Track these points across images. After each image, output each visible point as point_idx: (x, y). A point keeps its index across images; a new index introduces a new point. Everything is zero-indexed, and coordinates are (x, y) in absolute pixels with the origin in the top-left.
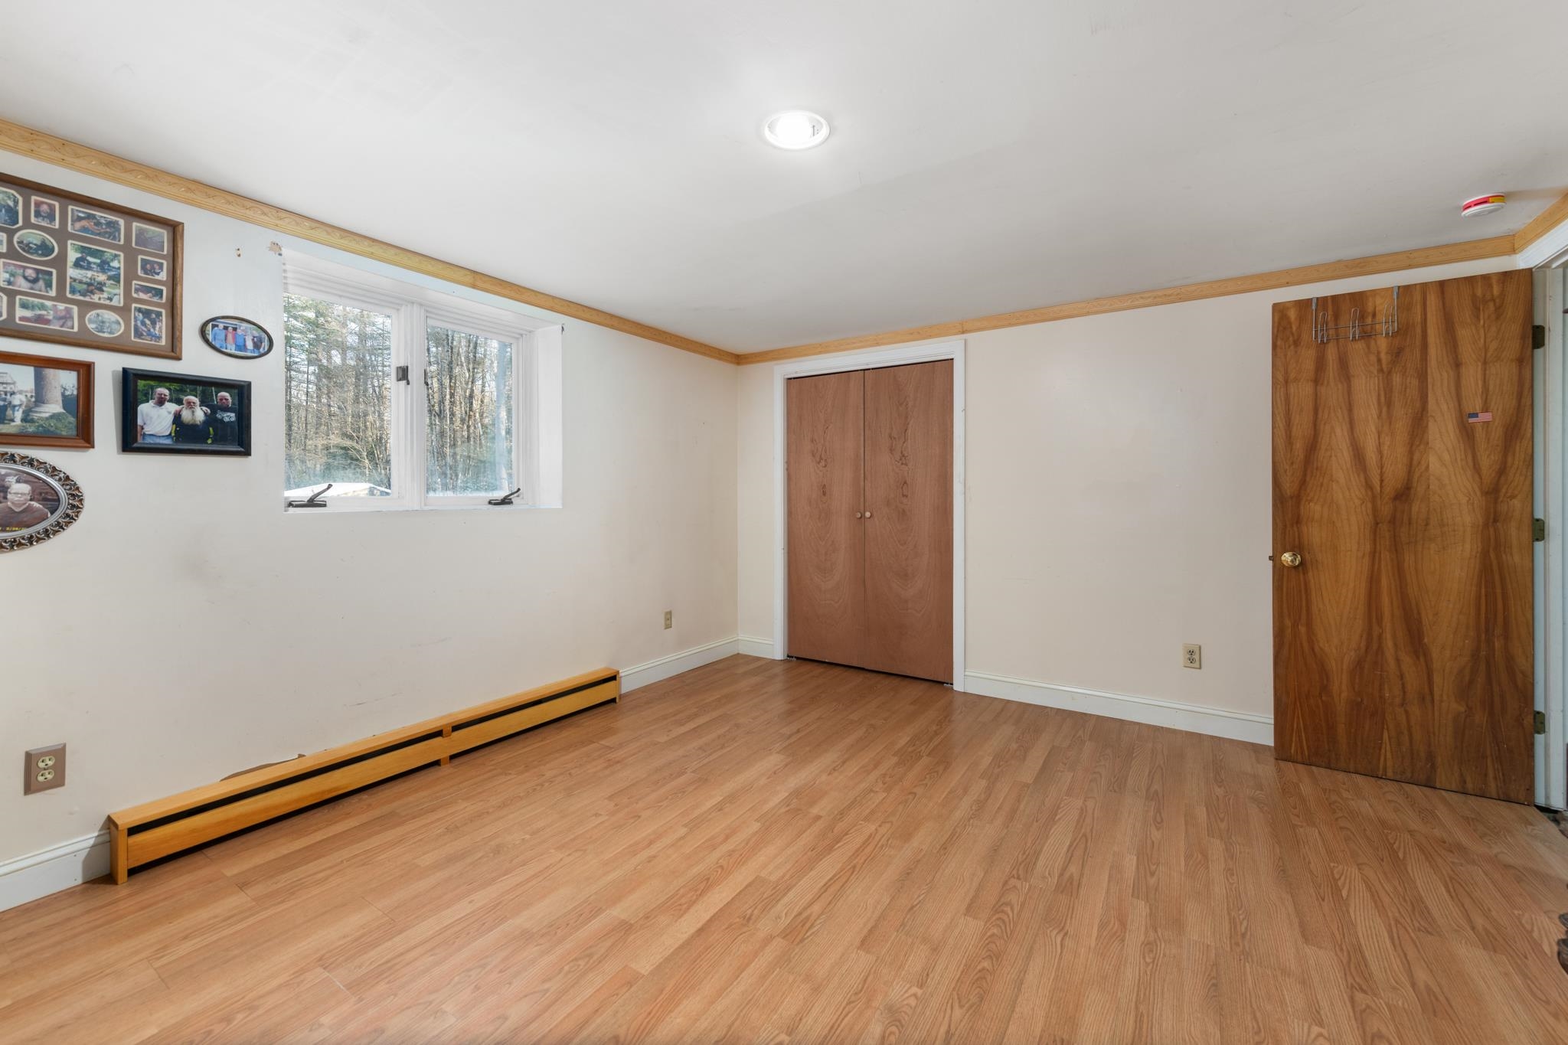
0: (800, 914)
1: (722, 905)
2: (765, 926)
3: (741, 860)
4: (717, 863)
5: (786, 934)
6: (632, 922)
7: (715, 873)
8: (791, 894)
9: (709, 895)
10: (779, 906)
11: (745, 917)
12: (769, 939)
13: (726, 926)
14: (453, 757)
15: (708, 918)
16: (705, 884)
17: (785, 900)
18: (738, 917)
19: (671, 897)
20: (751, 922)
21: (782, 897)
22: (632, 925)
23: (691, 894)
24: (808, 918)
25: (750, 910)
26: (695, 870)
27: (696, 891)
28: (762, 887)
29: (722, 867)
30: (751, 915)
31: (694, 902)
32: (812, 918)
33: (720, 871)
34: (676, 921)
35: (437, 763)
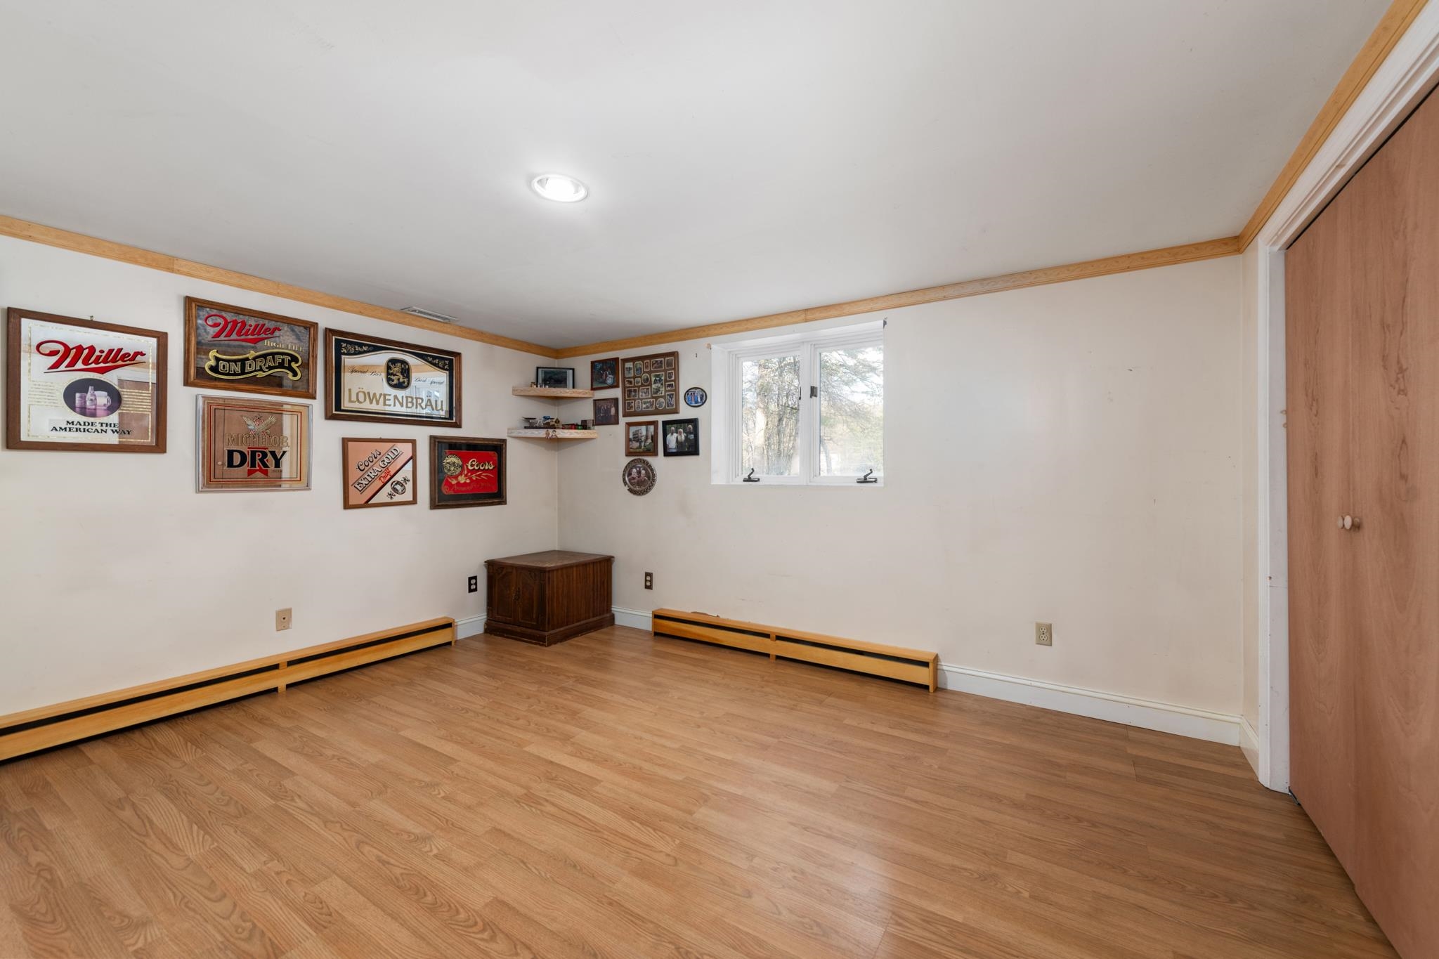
14: (778, 657)
32: (538, 806)
35: (767, 655)
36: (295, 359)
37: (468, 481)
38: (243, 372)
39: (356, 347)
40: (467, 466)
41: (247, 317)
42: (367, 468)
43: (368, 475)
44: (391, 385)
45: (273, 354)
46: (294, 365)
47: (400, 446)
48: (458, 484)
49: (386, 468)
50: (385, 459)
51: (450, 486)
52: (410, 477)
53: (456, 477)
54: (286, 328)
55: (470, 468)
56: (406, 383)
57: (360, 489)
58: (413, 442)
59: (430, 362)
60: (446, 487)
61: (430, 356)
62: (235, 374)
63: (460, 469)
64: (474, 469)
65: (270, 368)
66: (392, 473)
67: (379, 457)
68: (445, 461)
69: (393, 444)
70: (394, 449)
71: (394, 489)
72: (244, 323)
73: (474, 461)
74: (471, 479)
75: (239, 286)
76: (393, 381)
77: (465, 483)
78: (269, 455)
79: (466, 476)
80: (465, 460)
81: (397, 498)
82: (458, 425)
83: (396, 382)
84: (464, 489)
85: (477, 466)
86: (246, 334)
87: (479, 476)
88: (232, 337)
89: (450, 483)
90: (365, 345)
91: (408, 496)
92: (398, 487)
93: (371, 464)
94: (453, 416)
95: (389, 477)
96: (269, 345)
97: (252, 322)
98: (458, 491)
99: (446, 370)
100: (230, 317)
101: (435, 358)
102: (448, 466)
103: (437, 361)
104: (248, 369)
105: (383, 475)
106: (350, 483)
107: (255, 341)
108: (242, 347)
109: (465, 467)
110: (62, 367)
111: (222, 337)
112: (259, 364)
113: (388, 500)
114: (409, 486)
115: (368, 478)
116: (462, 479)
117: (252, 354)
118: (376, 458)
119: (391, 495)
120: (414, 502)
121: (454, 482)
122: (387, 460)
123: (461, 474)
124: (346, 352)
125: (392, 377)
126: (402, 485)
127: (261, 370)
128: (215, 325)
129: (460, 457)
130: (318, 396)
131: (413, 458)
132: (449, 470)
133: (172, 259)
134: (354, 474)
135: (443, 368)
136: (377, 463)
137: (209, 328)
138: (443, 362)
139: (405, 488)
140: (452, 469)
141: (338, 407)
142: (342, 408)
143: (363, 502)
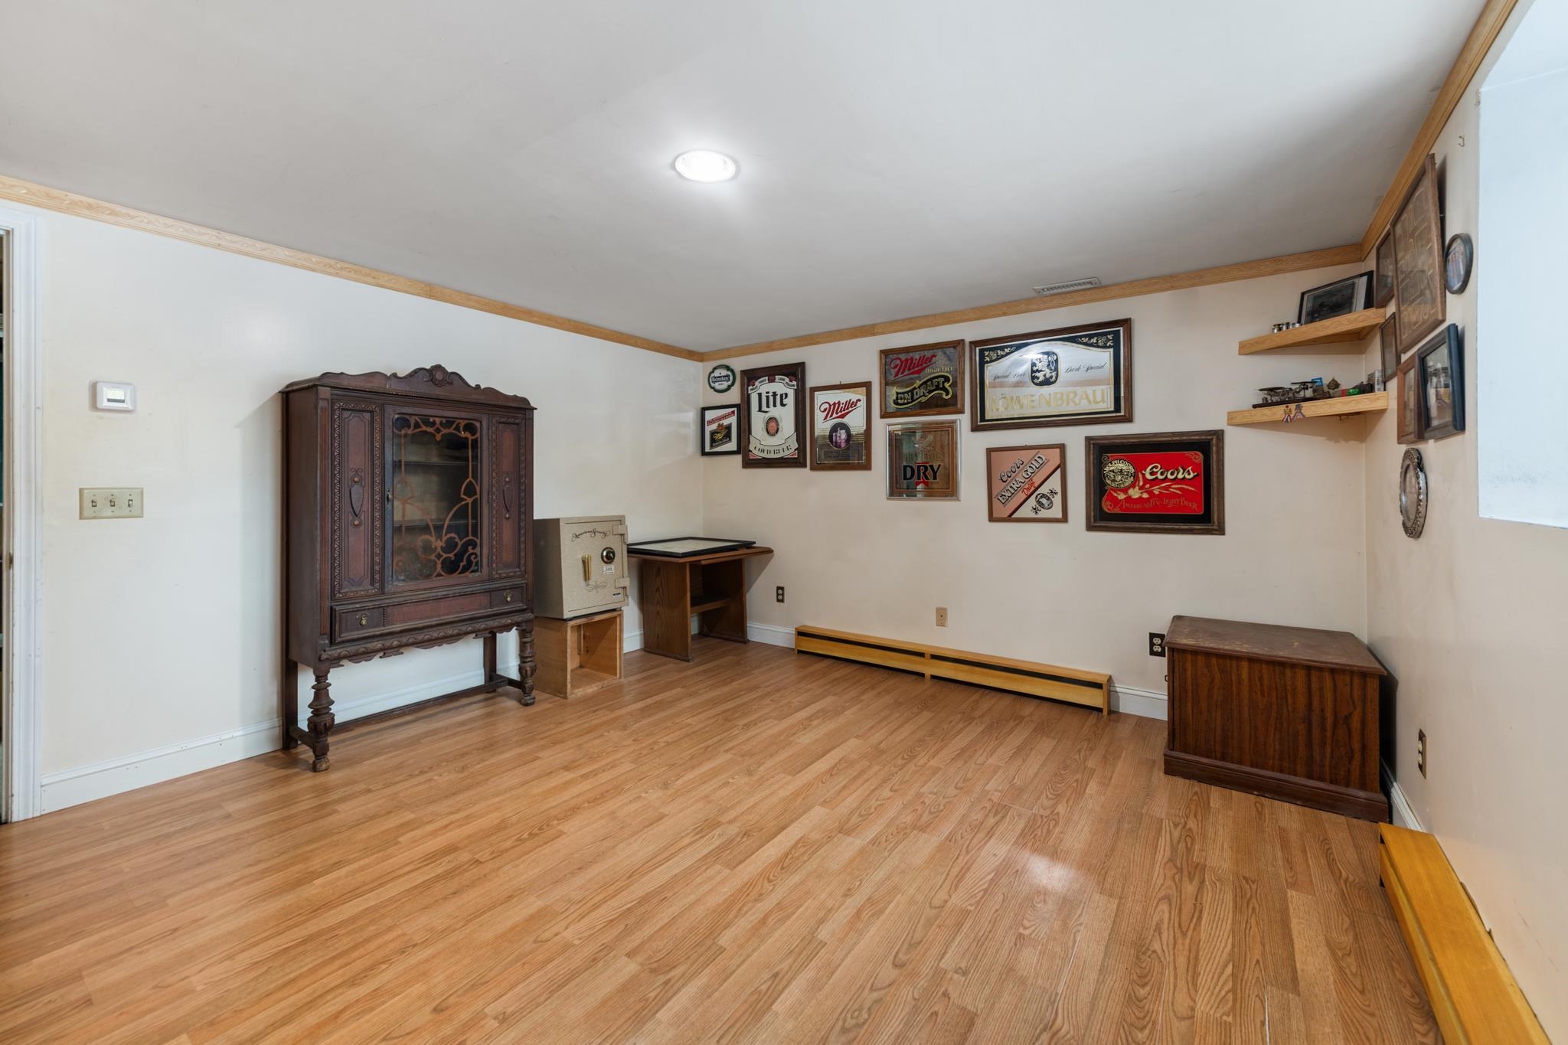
0: (702, 837)
1: (768, 845)
2: (733, 830)
3: (748, 888)
4: (774, 885)
5: (718, 824)
6: (840, 835)
7: (776, 874)
8: (705, 852)
9: (780, 854)
10: (718, 843)
11: (749, 835)
12: (730, 822)
13: (763, 831)
15: (779, 836)
16: (784, 864)
17: (711, 848)
18: (753, 836)
19: (814, 853)
20: (744, 833)
21: (714, 850)
22: (840, 832)
23: (797, 854)
24: (697, 834)
25: (744, 840)
26: (796, 878)
27: (792, 857)
28: (730, 860)
29: (770, 881)
30: (743, 837)
31: (792, 848)
32: (692, 834)
33: (771, 877)
34: (804, 835)
36: (947, 379)
37: (1145, 496)
38: (913, 401)
39: (999, 352)
40: (1144, 475)
41: (913, 354)
42: (1009, 479)
43: (1011, 487)
44: (1036, 384)
45: (931, 380)
46: (947, 385)
47: (1043, 453)
48: (1129, 499)
49: (1030, 478)
50: (1028, 468)
51: (1116, 501)
52: (1058, 489)
53: (1125, 490)
54: (940, 353)
55: (1149, 477)
56: (1054, 378)
57: (1003, 501)
58: (1062, 448)
59: (1086, 344)
60: (1108, 503)
61: (1085, 336)
62: (908, 403)
63: (1132, 479)
64: (1157, 478)
65: (930, 392)
66: (1036, 485)
67: (1021, 466)
68: (1107, 469)
69: (1037, 451)
70: (1039, 457)
71: (1039, 502)
72: (912, 359)
73: (1156, 467)
74: (1150, 493)
75: (910, 329)
76: (1038, 378)
77: (1141, 498)
78: (929, 468)
79: (1141, 488)
80: (1140, 467)
81: (1043, 514)
82: (1128, 419)
83: (1041, 378)
84: (1138, 506)
85: (1162, 474)
86: (914, 368)
87: (1166, 488)
88: (905, 373)
89: (1116, 498)
90: (1007, 347)
91: (1056, 512)
92: (1044, 501)
93: (1013, 475)
94: (1123, 407)
95: (1033, 489)
96: (929, 373)
97: (917, 356)
98: (1127, 509)
99: (1110, 347)
100: (903, 357)
101: (1091, 337)
102: (1111, 474)
103: (1094, 340)
104: (915, 397)
105: (1027, 486)
106: (993, 497)
107: (919, 372)
108: (911, 379)
109: (1140, 476)
110: (828, 418)
111: (900, 376)
112: (922, 390)
113: (1032, 515)
114: (1057, 500)
115: (1010, 489)
116: (1135, 493)
117: (918, 383)
118: (1018, 468)
119: (1035, 510)
120: (1064, 519)
121: (1122, 496)
122: (1030, 470)
123: (1133, 485)
124: (989, 360)
125: (1037, 374)
126: (1049, 499)
127: (924, 395)
128: (896, 367)
129: (1130, 461)
130: (966, 412)
131: (1062, 466)
132: (1114, 481)
133: (874, 326)
134: (998, 486)
135: (1105, 347)
136: (1020, 474)
137: (892, 370)
138: (1104, 339)
139: (1052, 503)
140: (1119, 478)
141: (983, 419)
142: (987, 418)
143: (1006, 516)
